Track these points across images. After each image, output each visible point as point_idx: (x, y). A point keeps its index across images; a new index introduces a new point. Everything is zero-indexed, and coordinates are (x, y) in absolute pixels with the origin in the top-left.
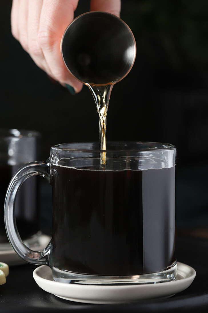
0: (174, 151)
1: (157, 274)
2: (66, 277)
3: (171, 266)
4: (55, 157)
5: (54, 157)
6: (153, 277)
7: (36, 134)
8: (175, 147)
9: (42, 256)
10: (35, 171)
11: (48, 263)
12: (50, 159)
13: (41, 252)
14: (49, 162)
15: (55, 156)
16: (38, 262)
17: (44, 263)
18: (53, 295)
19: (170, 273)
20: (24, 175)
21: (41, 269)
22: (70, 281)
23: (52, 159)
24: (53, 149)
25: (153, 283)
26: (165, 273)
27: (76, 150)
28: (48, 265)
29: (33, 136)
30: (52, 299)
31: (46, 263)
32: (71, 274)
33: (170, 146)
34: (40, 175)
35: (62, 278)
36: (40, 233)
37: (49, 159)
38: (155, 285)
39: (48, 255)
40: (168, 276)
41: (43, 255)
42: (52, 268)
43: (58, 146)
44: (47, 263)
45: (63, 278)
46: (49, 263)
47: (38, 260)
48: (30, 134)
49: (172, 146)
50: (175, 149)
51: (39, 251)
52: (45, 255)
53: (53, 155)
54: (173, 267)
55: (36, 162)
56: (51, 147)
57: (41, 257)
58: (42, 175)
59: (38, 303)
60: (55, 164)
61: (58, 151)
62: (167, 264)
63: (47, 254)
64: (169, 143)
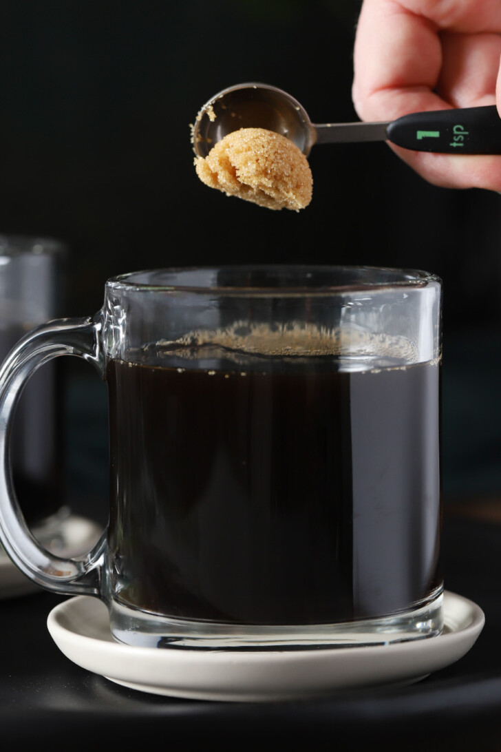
0: (436, 290)
1: (392, 620)
2: (144, 627)
3: (427, 599)
4: (115, 307)
5: (112, 306)
6: (379, 629)
7: (53, 246)
8: (438, 281)
9: (83, 570)
10: (64, 346)
11: (99, 589)
12: (102, 313)
13: (80, 562)
14: (100, 320)
15: (115, 304)
16: (70, 587)
17: (88, 591)
18: (101, 678)
19: (423, 618)
20: (34, 354)
21: (72, 606)
22: (159, 639)
23: (107, 313)
24: (111, 287)
25: (382, 644)
26: (409, 619)
27: (173, 288)
28: (99, 596)
29: (45, 251)
30: (99, 688)
31: (93, 591)
32: (161, 619)
33: (426, 276)
34: (77, 354)
35: (133, 630)
36: (65, 511)
37: (100, 313)
38: (387, 648)
39: (99, 569)
40: (419, 625)
41: (86, 568)
42: (108, 604)
43: (126, 277)
44: (96, 591)
45: (137, 629)
46: (101, 591)
47: (72, 582)
48: (38, 248)
49: (430, 278)
50: (438, 286)
51: (73, 559)
52: (91, 568)
53: (112, 301)
54: (434, 600)
55: (65, 319)
56: (104, 282)
57: (81, 575)
58: (82, 355)
59: (62, 701)
60: (115, 325)
61: (124, 289)
62: (418, 592)
63: (95, 565)
64: (421, 269)
